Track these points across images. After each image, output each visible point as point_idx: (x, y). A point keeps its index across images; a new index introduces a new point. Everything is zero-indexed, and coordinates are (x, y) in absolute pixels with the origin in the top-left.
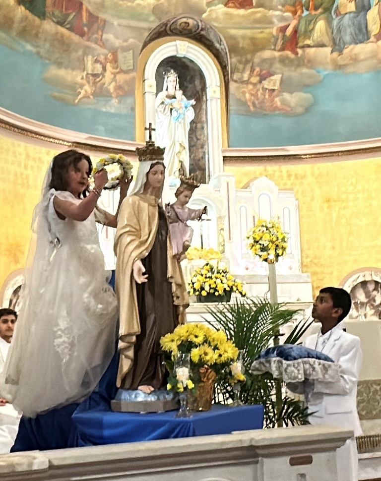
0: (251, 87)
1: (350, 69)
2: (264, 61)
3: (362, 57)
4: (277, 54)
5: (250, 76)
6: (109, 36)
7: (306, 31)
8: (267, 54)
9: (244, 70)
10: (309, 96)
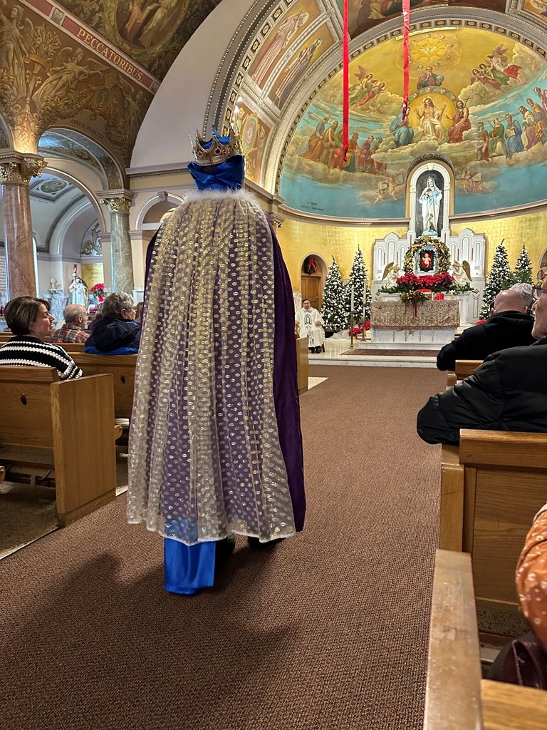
0: (466, 181)
1: (516, 166)
2: (472, 167)
3: (521, 159)
4: (478, 162)
5: (465, 176)
6: (390, 171)
7: (492, 149)
8: (473, 163)
9: (462, 173)
10: (496, 182)
